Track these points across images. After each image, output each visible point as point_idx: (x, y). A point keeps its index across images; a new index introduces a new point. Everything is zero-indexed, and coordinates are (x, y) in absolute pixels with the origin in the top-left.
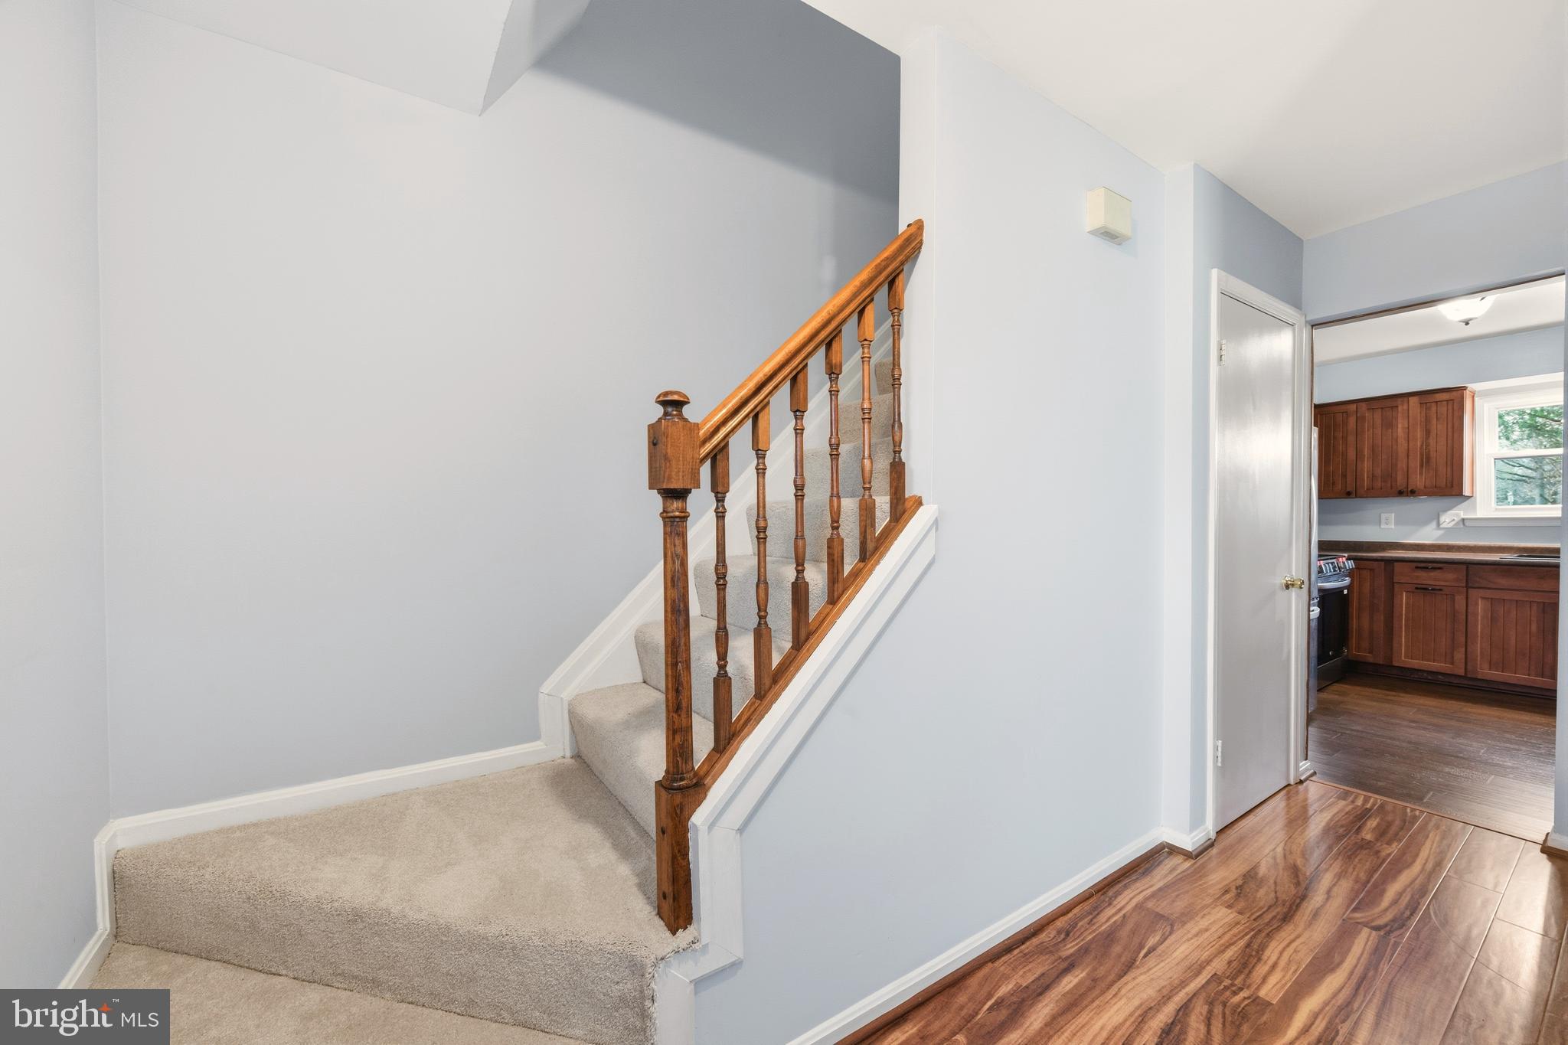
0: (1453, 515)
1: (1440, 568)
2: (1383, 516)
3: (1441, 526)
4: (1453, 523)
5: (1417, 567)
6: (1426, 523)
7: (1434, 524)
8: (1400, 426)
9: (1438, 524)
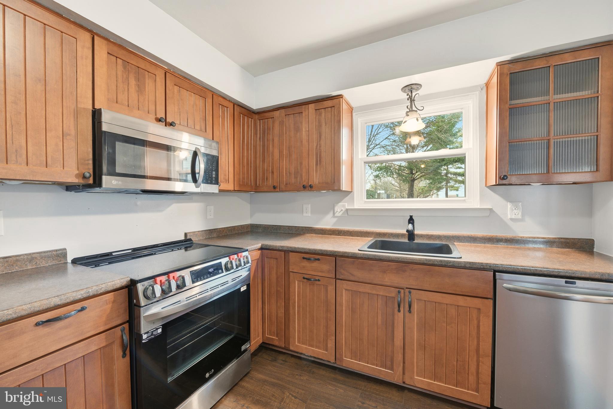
0: (341, 207)
1: (318, 260)
2: (305, 206)
3: (335, 215)
4: (342, 212)
5: (304, 258)
6: (326, 213)
7: (331, 214)
8: (304, 129)
9: (334, 214)
